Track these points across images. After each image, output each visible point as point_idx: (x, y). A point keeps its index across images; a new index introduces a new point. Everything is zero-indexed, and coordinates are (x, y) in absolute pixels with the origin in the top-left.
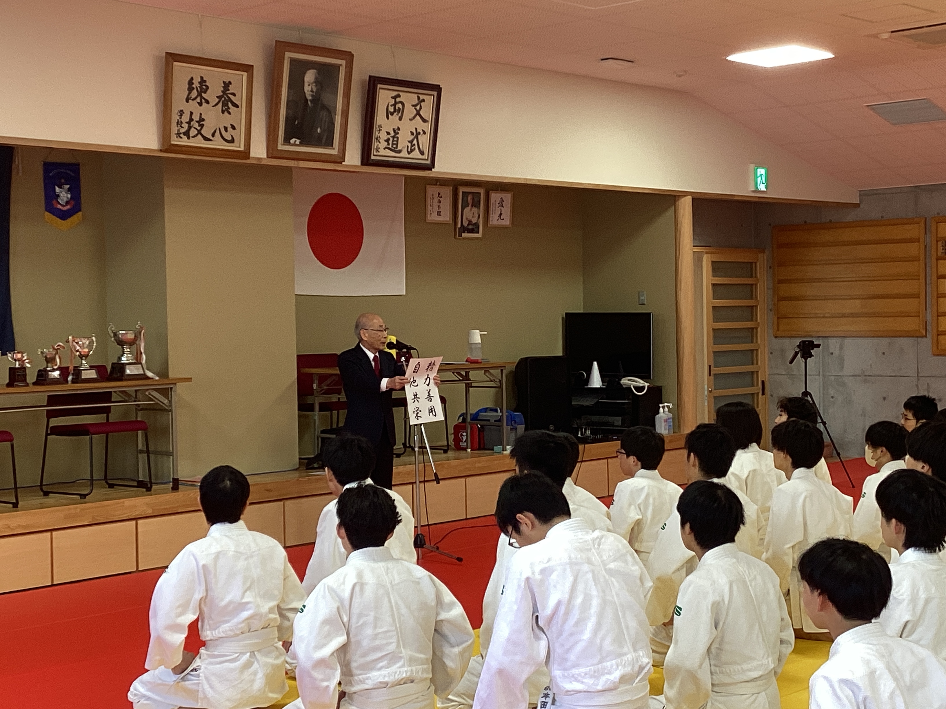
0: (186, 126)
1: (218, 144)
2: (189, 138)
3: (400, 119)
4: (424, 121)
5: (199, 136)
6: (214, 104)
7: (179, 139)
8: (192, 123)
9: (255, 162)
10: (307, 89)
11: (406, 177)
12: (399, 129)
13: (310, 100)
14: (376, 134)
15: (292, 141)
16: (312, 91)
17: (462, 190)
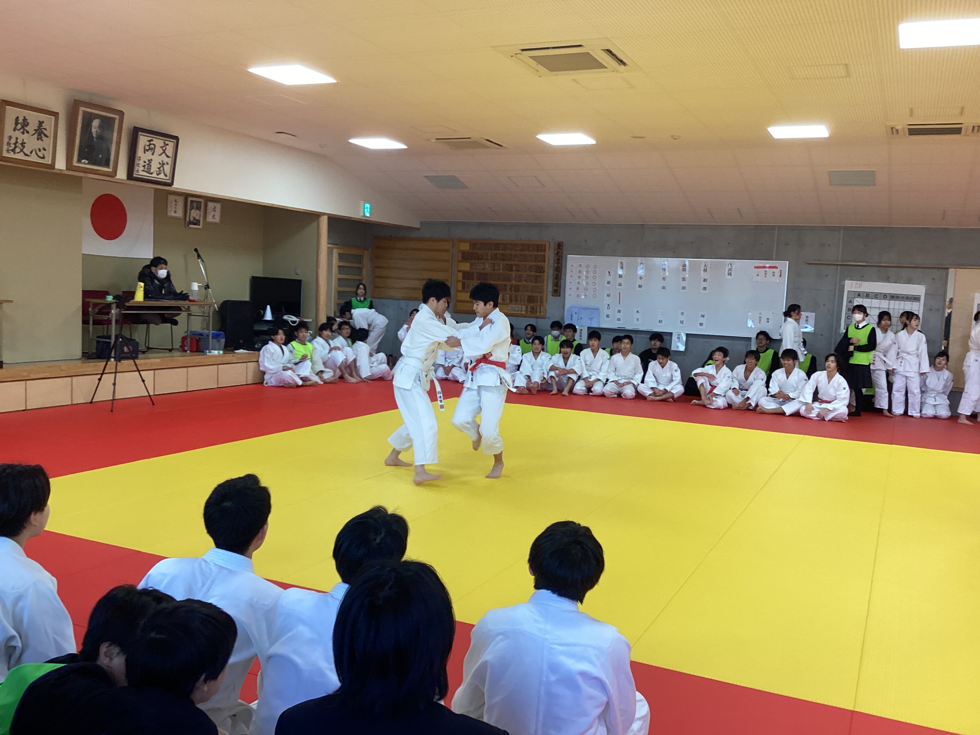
0: (13, 146)
1: (33, 158)
2: (15, 153)
3: (153, 154)
4: (168, 157)
5: (22, 153)
6: (32, 134)
7: (8, 154)
8: (17, 145)
9: (58, 172)
10: (94, 130)
11: (156, 189)
12: (151, 160)
13: (96, 138)
14: (137, 162)
15: (83, 161)
16: (96, 132)
17: (190, 199)
